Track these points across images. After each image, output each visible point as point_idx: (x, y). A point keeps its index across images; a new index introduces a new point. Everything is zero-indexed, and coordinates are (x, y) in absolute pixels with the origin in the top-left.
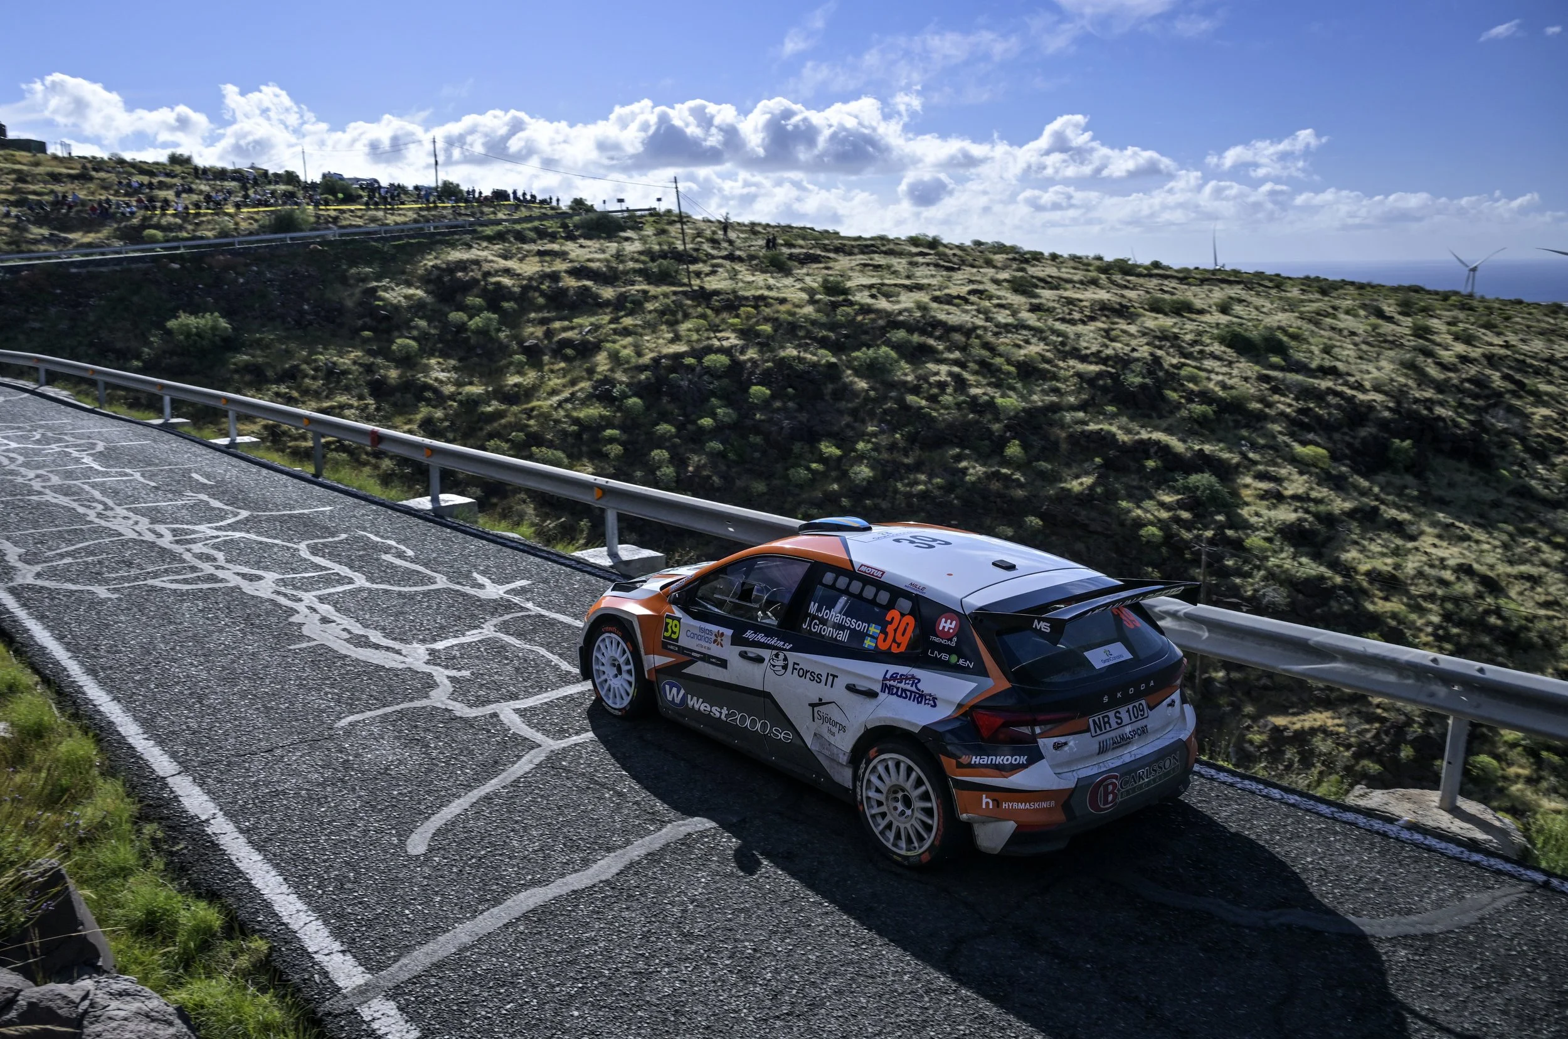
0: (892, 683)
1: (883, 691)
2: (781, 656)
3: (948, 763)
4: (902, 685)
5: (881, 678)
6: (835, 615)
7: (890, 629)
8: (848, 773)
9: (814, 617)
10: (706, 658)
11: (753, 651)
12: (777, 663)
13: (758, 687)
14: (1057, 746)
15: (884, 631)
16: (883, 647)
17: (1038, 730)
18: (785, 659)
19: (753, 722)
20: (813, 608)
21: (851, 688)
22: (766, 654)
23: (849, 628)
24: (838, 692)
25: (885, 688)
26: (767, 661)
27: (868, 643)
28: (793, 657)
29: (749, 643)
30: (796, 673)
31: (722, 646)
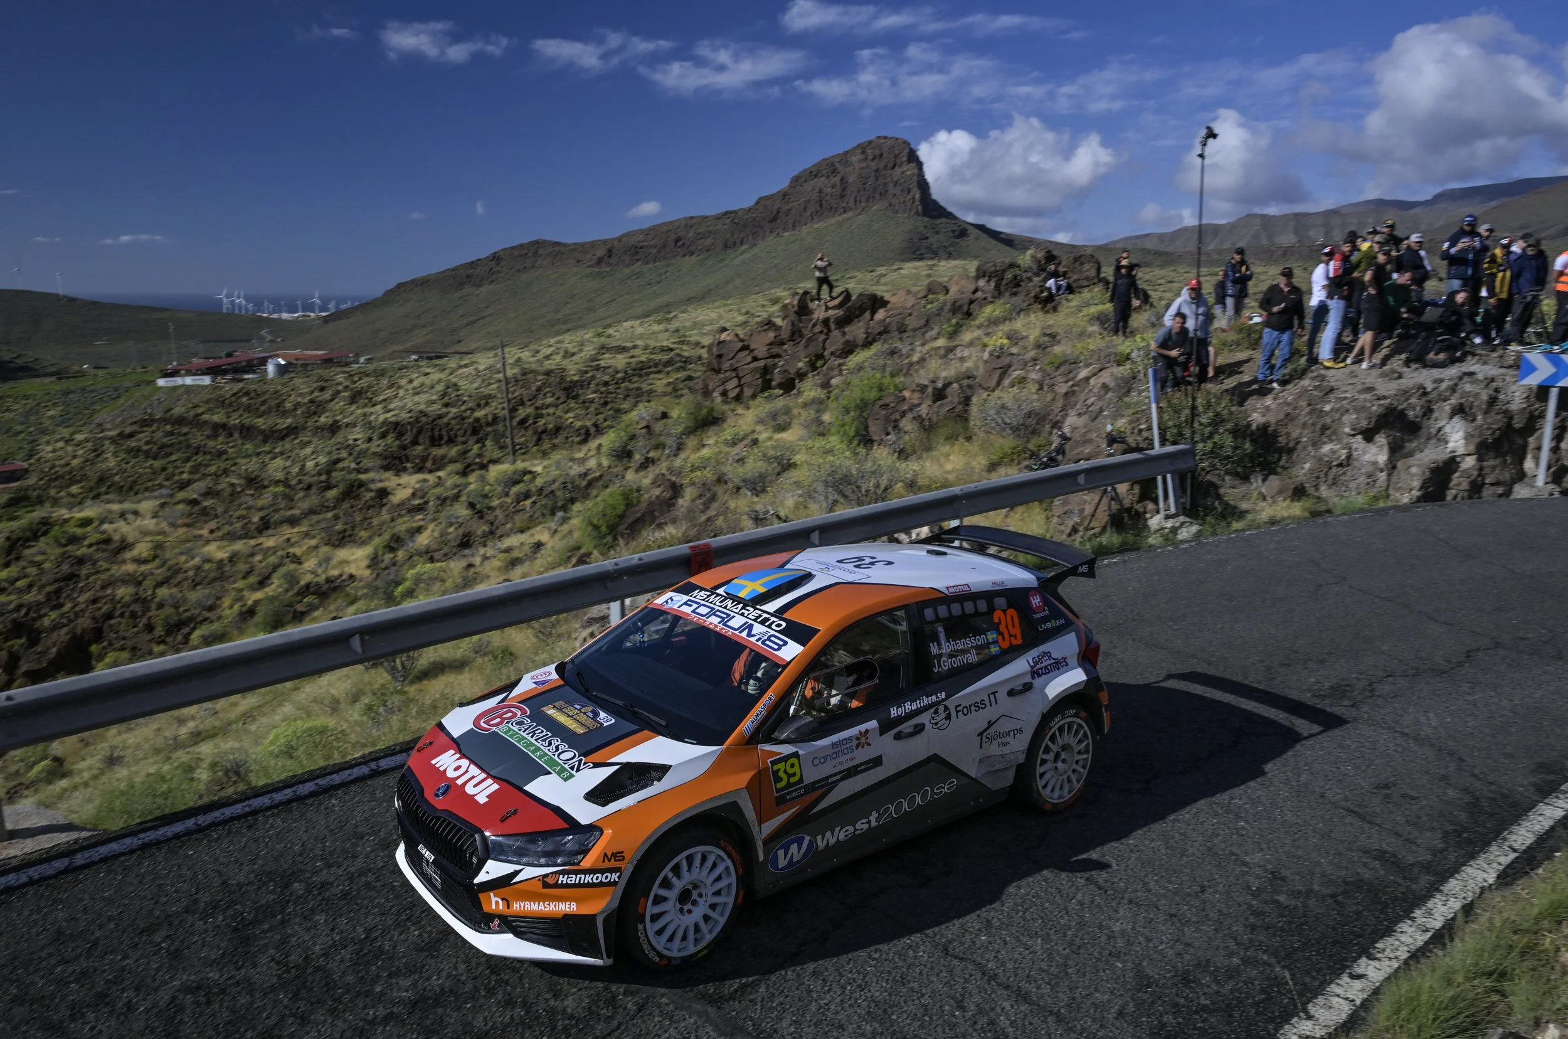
0: (1037, 667)
1: (1033, 678)
2: (941, 710)
4: (1045, 664)
5: (1029, 669)
7: (1002, 628)
10: (853, 771)
11: (908, 727)
12: (938, 719)
13: (922, 757)
15: (999, 633)
16: (1005, 645)
18: (945, 709)
20: (934, 649)
21: (1011, 693)
22: (924, 718)
23: (972, 647)
24: (1002, 705)
25: (1034, 674)
26: (927, 725)
27: (994, 650)
28: (953, 701)
29: (900, 720)
30: (960, 714)
31: (869, 744)
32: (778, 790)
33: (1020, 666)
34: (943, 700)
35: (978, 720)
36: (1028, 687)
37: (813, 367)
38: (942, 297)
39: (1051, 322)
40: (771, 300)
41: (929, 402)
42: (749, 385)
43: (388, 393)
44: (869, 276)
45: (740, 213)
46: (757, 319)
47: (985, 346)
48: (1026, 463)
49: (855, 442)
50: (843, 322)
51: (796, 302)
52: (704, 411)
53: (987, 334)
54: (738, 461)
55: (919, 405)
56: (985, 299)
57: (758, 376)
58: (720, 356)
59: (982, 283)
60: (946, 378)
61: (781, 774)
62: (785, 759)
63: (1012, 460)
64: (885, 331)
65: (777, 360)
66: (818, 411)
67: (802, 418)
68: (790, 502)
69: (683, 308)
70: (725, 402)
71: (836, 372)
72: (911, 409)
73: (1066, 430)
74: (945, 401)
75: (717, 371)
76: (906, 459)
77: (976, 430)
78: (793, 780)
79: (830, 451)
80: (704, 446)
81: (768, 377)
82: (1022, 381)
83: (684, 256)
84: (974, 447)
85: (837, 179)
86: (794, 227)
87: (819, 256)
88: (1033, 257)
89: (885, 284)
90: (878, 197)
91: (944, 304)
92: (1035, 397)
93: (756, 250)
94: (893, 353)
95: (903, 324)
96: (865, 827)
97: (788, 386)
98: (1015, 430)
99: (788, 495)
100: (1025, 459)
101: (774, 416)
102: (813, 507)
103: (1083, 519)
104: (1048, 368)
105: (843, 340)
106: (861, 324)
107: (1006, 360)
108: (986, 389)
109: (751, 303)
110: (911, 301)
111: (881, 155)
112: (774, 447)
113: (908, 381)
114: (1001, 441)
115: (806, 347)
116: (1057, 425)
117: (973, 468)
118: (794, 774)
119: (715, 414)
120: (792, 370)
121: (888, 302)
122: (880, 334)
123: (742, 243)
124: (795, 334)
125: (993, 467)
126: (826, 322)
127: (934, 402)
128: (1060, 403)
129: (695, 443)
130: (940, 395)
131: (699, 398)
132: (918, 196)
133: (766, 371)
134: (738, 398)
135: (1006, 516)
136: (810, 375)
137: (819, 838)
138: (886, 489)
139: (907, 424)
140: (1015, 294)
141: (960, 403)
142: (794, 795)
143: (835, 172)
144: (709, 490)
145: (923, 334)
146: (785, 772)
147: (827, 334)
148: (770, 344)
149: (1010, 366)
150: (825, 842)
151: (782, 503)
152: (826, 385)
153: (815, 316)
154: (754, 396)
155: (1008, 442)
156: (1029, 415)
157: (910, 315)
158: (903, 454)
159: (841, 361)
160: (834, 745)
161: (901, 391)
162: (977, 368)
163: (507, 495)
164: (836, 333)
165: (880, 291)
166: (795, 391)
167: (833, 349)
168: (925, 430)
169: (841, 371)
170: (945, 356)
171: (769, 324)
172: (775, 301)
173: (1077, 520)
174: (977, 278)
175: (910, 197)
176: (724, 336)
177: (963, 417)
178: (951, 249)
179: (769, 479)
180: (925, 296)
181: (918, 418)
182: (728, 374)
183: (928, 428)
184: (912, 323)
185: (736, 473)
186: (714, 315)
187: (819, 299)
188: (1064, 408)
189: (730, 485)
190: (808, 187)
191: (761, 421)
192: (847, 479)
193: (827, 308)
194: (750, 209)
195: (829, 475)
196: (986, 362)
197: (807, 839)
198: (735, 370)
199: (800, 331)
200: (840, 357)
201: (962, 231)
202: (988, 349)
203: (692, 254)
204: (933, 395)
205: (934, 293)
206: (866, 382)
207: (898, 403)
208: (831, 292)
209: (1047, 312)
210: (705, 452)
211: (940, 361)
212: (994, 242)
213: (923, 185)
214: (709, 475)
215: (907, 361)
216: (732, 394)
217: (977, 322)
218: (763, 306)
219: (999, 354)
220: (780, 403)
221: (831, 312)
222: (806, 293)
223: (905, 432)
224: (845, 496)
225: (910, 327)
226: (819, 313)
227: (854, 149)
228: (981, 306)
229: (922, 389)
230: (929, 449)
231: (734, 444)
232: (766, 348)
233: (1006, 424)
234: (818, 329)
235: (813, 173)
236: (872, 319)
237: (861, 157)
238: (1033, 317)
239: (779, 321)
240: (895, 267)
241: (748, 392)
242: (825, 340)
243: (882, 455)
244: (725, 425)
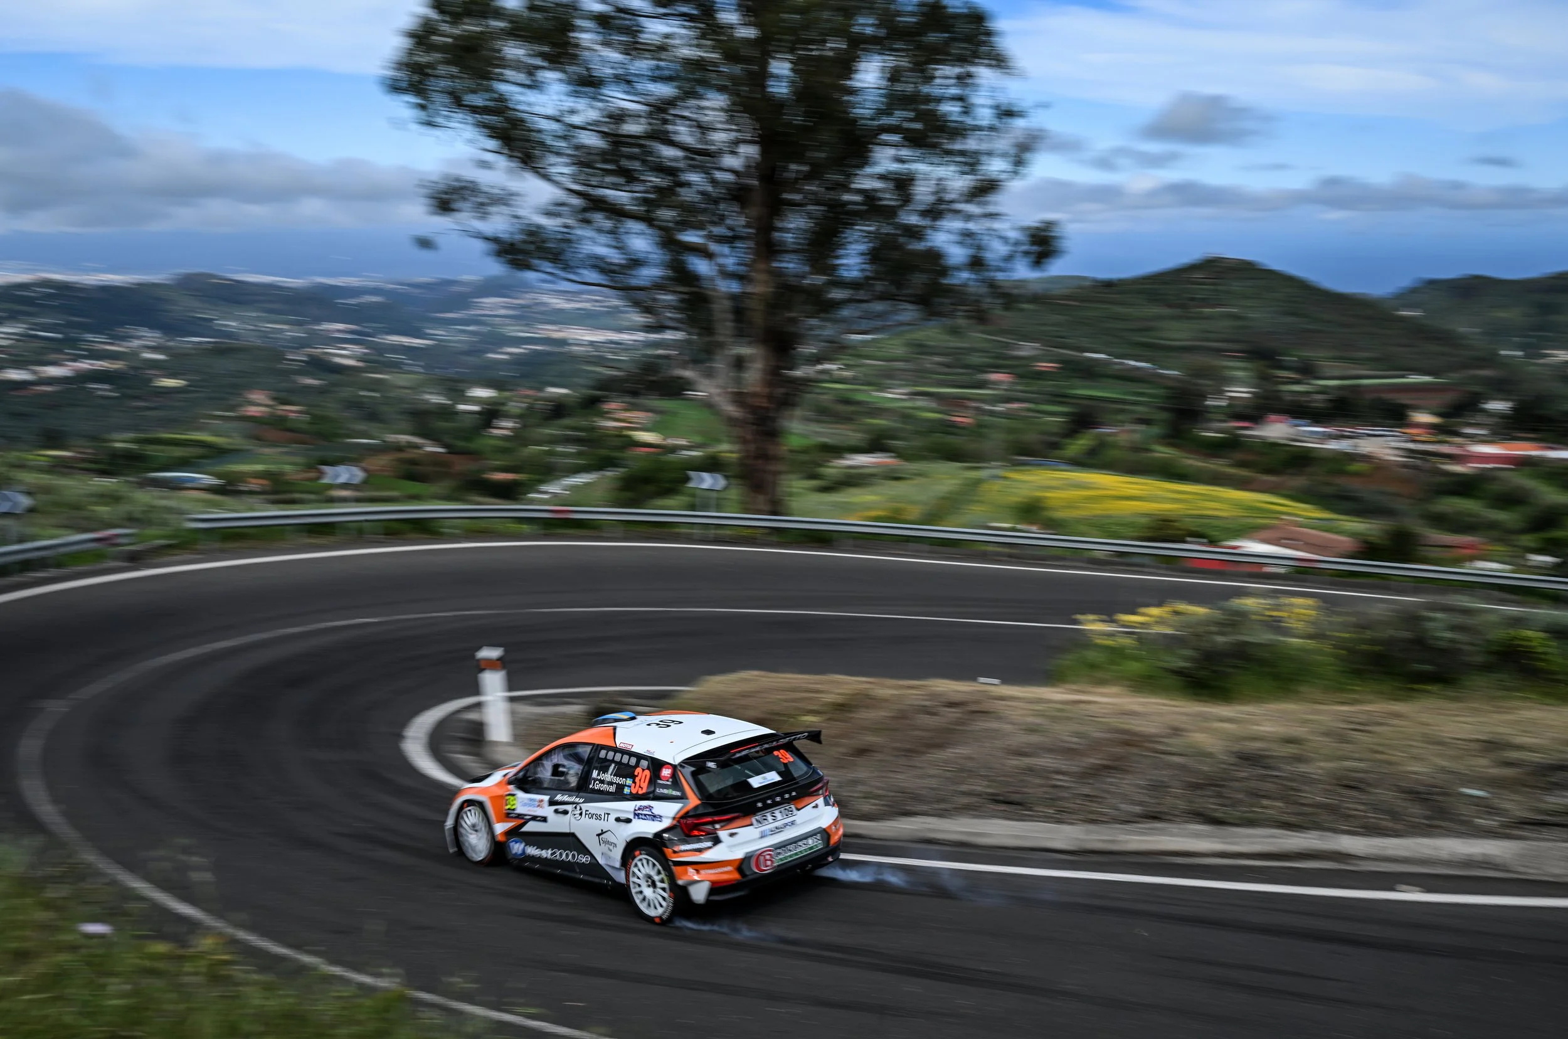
0: (639, 812)
1: (635, 817)
2: (578, 808)
3: (668, 851)
4: (644, 812)
5: (633, 810)
6: (608, 777)
7: (637, 780)
8: (623, 874)
9: (595, 780)
10: (534, 818)
11: (561, 808)
12: (576, 812)
13: (567, 830)
14: (732, 835)
15: (634, 782)
16: (634, 792)
17: (717, 826)
18: (581, 809)
19: (567, 855)
20: (595, 774)
21: (618, 820)
22: (569, 808)
23: (616, 783)
24: (611, 823)
25: (637, 815)
26: (570, 813)
27: (626, 790)
28: (585, 806)
30: (587, 816)
31: (543, 808)
36: (628, 821)
197: (523, 844)
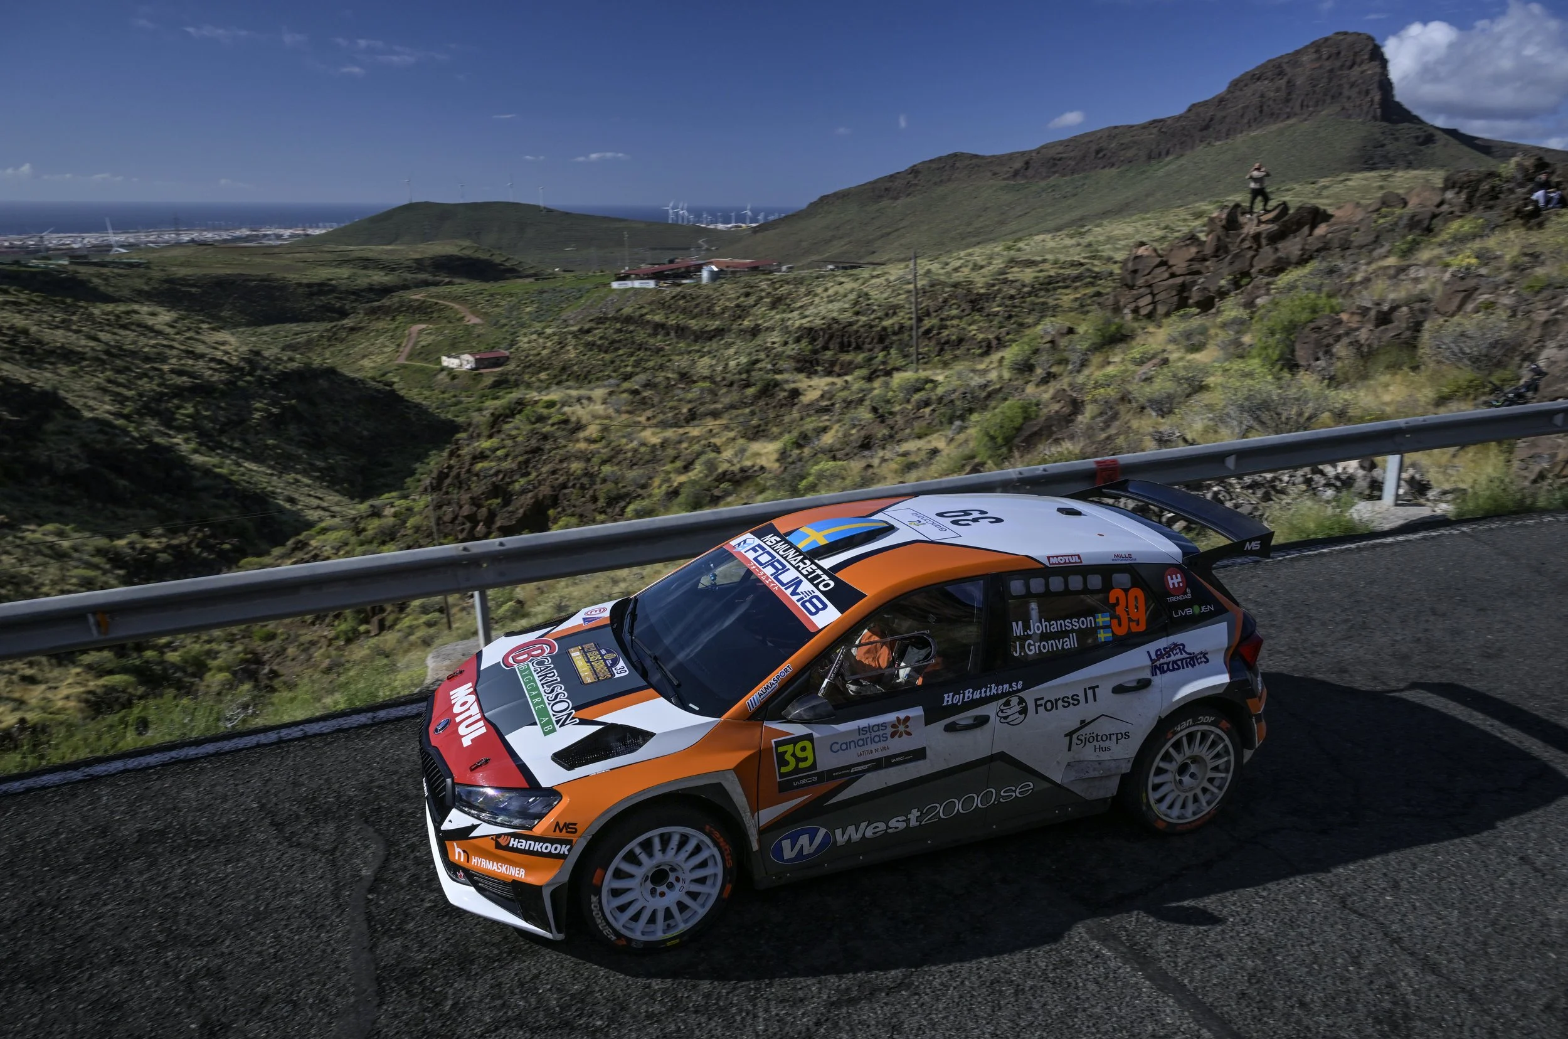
0: (1162, 661)
1: (1154, 674)
2: (1014, 702)
4: (1173, 658)
7: (1119, 610)
9: (1023, 639)
10: (882, 763)
11: (965, 717)
12: (1009, 712)
13: (983, 755)
15: (1114, 616)
16: (1121, 631)
18: (1021, 701)
20: (1018, 631)
21: (1119, 690)
22: (990, 710)
23: (1073, 631)
24: (1107, 701)
25: (1156, 669)
26: (994, 717)
27: (1103, 636)
28: (1030, 695)
29: (955, 709)
30: (1041, 709)
31: (909, 734)
32: (782, 775)
33: (1136, 660)
34: (1018, 691)
35: (1069, 718)
36: (1144, 684)
37: (1236, 284)
38: (1398, 211)
39: (1533, 240)
40: (1193, 214)
41: (1371, 327)
42: (1164, 302)
43: (805, 300)
44: (1309, 187)
45: (1169, 122)
46: (1177, 234)
47: (1447, 265)
48: (1484, 398)
49: (1278, 367)
50: (1275, 238)
51: (1224, 216)
52: (1113, 328)
53: (1450, 253)
54: (1146, 380)
55: (1358, 329)
56: (1452, 213)
57: (1174, 293)
58: (1135, 272)
59: (1449, 195)
60: (1393, 300)
61: (788, 757)
62: (795, 741)
63: (1467, 395)
64: (1325, 248)
65: (1196, 277)
66: (1238, 332)
67: (1219, 339)
68: (1199, 426)
69: (1098, 222)
70: (1136, 319)
71: (1262, 291)
72: (1347, 334)
73: (1542, 363)
74: (1389, 326)
75: (1131, 287)
76: (1336, 388)
77: (1426, 359)
78: (802, 765)
79: (1249, 375)
80: (1109, 363)
81: (1185, 295)
82: (1490, 306)
83: (1104, 167)
84: (1421, 378)
85: (1282, 82)
86: (1228, 135)
87: (1257, 165)
88: (1519, 164)
89: (1327, 197)
90: (1328, 101)
91: (1400, 218)
92: (1505, 324)
93: (1183, 161)
94: (1331, 272)
95: (1347, 240)
96: (902, 825)
97: (1206, 305)
98: (1475, 361)
99: (1197, 418)
100: (1484, 394)
101: (1188, 335)
102: (1224, 431)
103: (1554, 465)
104: (1526, 293)
105: (1274, 257)
106: (1298, 239)
107: (1471, 283)
108: (1443, 314)
109: (1170, 218)
110: (1359, 215)
111: (1339, 53)
112: (1185, 368)
113: (1347, 302)
114: (1456, 372)
115: (1231, 263)
116: (1529, 357)
117: (1417, 401)
118: (805, 759)
119: (1124, 332)
120: (1213, 288)
121: (1331, 216)
122: (1318, 251)
123: (1168, 153)
124: (1220, 250)
125: (1442, 401)
126: (1257, 237)
127: (1377, 326)
128: (1536, 333)
129: (1101, 359)
130: (1384, 319)
131: (1109, 314)
132: (1377, 98)
133: (1183, 288)
134: (1150, 316)
135: (1454, 456)
136: (1232, 294)
137: (838, 832)
138: (1309, 418)
139: (1340, 349)
140: (1491, 208)
141: (1408, 329)
142: (803, 781)
143: (1281, 73)
144: (1111, 408)
145: (1371, 252)
146: (794, 755)
147: (1257, 250)
148: (1191, 260)
149: (1476, 289)
150: (846, 837)
151: (1190, 426)
152: (1250, 305)
153: (1245, 230)
154: (1167, 314)
155: (1465, 374)
156: (1493, 345)
157: (1357, 230)
158: (1333, 381)
159: (1270, 279)
160: (860, 730)
161: (1337, 313)
162: (1433, 290)
163: (908, 401)
164: (1267, 250)
165: (1322, 203)
166: (1213, 310)
167: (1262, 266)
168: (1362, 357)
169: (1268, 290)
170: (1395, 276)
171: (1192, 238)
172: (1198, 215)
173: (1545, 465)
174: (1445, 189)
175: (1368, 99)
176: (1141, 251)
177: (1410, 344)
178: (1411, 157)
179: (1177, 400)
180: (1378, 210)
181: (1356, 344)
182: (1142, 290)
183: (1366, 355)
184: (1358, 239)
185: (1142, 392)
186: (1129, 229)
187: (1251, 212)
188: (1541, 339)
189: (1134, 405)
190: (1248, 91)
191: (1173, 340)
192: (1266, 405)
193: (1260, 222)
194: (1180, 117)
195: (1247, 399)
196: (1446, 284)
197: (822, 832)
198: (1150, 286)
199: (1226, 247)
200: (1269, 275)
201: (1428, 137)
202: (1451, 270)
203: (1113, 165)
204: (1377, 319)
205: (1388, 206)
206: (1297, 303)
207: (1333, 327)
208: (1265, 205)
209: (1530, 229)
210: (1110, 370)
211: (1388, 282)
212: (1466, 149)
213: (1386, 85)
214: (1112, 392)
215: (1347, 281)
216: (1144, 312)
217: (1438, 239)
218: (1185, 220)
219: (1466, 273)
220: (1196, 322)
221: (1263, 227)
222: (1237, 206)
223: (1339, 358)
224: (1262, 423)
225: (1355, 244)
226: (1250, 226)
227: (1306, 47)
228: (1446, 221)
229: (1364, 311)
230: (1364, 377)
231: (1141, 362)
232: (1185, 264)
233: (1464, 353)
234: (1247, 244)
235: (1256, 76)
236: (1310, 234)
237: (1314, 56)
238: (1511, 234)
239: (1202, 237)
240: (1341, 178)
241: (1161, 310)
242: (1254, 257)
243: (1308, 382)
244: (1134, 343)
